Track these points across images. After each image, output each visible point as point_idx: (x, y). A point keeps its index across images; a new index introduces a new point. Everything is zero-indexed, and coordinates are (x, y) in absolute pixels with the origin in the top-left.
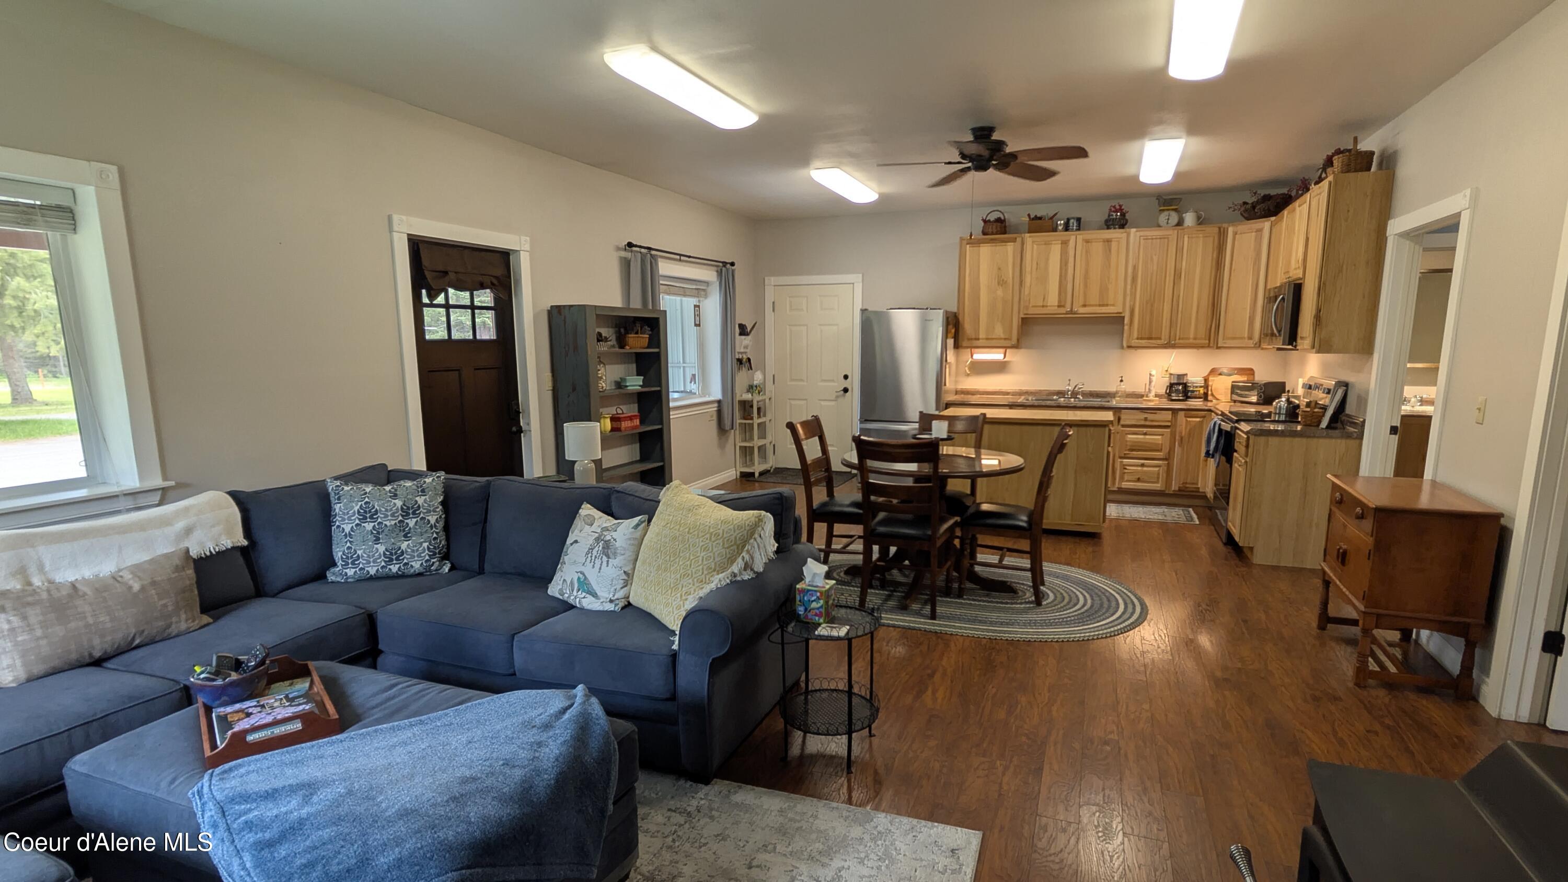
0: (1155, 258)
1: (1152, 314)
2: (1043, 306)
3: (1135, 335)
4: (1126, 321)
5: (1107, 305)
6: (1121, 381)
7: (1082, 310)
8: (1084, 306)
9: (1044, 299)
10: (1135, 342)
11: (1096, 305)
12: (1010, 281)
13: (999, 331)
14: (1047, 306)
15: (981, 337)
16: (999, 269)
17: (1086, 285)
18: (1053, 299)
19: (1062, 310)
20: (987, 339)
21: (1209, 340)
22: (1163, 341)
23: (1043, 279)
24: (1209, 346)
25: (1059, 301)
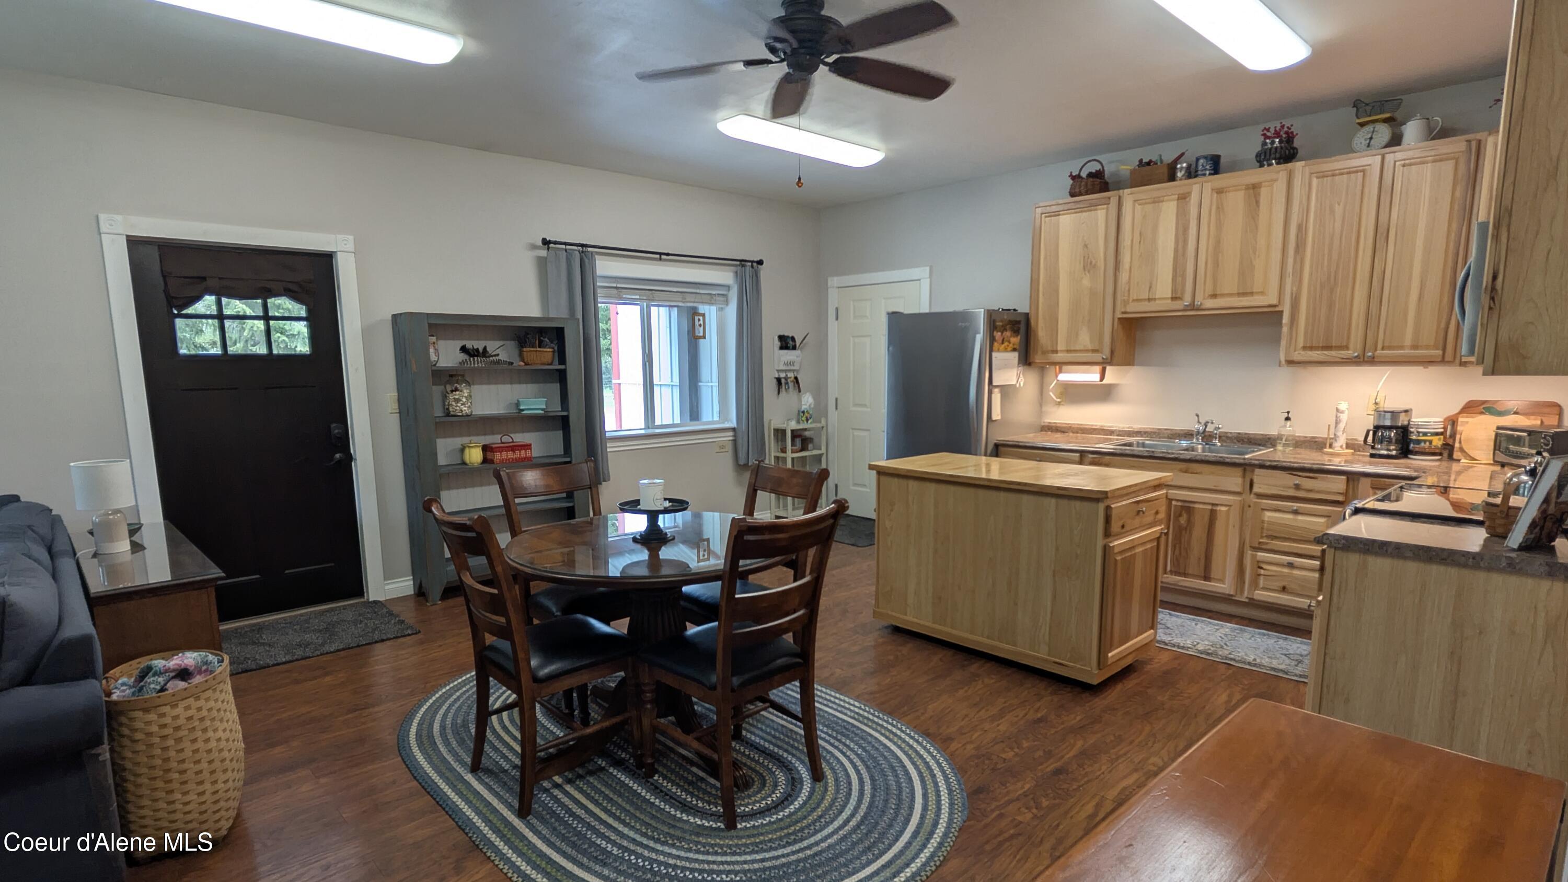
0: (1339, 210)
1: (1331, 306)
2: (1149, 300)
3: (1301, 343)
4: (1286, 319)
5: (1252, 294)
6: (1288, 419)
7: (1210, 303)
8: (1214, 296)
9: (1150, 287)
10: (1299, 355)
11: (1231, 295)
12: (1101, 264)
13: (1085, 339)
14: (1155, 299)
15: (1059, 349)
16: (1086, 246)
17: (1216, 264)
18: (1164, 289)
19: (1178, 305)
20: (1068, 351)
21: (1444, 350)
22: (1350, 353)
23: (1149, 257)
24: (1443, 361)
25: (1174, 290)
